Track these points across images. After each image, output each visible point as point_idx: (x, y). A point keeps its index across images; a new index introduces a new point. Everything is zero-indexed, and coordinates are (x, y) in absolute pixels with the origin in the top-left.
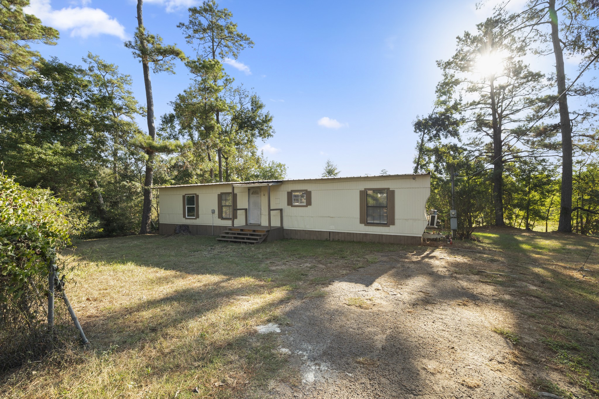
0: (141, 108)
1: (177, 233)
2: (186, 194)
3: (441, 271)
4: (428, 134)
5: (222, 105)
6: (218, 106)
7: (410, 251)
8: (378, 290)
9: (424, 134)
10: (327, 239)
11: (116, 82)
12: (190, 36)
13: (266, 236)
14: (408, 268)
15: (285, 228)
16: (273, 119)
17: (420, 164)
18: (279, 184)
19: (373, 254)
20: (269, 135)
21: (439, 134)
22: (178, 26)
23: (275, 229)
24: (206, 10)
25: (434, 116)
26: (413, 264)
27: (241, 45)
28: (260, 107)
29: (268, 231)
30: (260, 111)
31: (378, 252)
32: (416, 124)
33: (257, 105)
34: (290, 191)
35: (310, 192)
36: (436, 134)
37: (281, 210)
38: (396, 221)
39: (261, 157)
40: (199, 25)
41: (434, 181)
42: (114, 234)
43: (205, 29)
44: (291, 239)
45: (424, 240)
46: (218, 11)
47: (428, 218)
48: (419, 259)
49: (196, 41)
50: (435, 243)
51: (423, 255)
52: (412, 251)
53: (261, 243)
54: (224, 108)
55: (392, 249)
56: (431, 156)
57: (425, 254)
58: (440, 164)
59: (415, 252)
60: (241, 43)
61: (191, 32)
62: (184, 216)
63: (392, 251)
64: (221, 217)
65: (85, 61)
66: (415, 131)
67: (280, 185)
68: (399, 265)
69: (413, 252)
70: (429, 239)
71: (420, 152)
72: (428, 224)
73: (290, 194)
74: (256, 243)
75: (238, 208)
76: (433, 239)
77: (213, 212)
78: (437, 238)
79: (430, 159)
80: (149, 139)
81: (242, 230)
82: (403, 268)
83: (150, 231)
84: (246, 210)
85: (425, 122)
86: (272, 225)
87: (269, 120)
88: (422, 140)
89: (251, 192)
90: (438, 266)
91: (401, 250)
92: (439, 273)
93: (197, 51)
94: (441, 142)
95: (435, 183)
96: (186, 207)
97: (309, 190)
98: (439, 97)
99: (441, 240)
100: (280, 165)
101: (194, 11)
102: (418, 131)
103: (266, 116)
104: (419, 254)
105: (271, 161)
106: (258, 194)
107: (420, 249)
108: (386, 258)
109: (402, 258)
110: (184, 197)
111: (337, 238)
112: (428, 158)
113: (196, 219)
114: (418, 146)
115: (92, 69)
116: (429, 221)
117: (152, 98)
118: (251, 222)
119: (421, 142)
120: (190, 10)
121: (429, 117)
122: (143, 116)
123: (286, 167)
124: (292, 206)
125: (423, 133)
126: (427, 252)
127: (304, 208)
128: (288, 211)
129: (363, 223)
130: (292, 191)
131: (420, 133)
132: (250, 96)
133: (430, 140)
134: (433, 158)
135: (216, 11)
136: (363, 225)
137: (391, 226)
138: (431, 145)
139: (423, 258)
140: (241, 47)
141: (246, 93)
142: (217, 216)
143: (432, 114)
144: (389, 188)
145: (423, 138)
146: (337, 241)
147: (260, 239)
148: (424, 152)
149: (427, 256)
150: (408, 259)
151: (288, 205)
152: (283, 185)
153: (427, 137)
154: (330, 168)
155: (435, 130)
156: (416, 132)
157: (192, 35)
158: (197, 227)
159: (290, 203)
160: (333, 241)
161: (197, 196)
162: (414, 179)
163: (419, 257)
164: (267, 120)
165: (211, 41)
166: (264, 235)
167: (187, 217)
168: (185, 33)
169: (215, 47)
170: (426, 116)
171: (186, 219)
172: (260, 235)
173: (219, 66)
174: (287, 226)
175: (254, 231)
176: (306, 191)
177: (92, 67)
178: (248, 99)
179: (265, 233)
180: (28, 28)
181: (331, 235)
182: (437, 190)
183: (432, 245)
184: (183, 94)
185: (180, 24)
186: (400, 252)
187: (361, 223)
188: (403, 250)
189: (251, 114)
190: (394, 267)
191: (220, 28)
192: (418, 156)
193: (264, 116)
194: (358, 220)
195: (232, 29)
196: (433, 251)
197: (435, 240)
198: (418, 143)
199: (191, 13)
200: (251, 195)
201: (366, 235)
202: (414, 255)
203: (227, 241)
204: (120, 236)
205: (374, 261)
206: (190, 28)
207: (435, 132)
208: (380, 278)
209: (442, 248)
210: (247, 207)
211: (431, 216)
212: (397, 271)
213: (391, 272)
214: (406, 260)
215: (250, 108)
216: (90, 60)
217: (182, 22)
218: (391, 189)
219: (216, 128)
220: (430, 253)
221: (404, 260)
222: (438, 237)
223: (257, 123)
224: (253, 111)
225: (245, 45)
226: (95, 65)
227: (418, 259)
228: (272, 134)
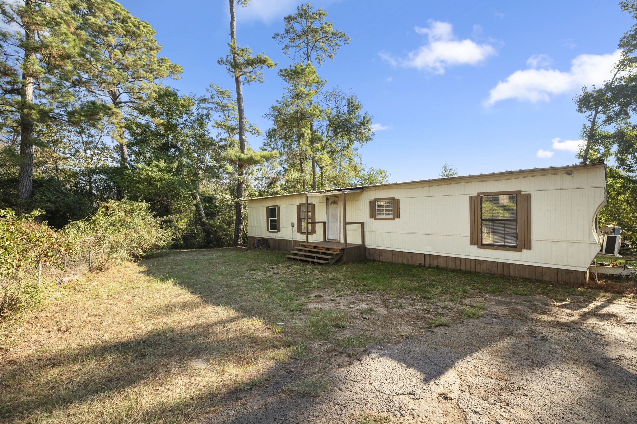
0: (250, 127)
1: (255, 248)
2: (269, 206)
3: (631, 359)
4: (605, 113)
5: (313, 110)
6: (308, 111)
7: (558, 297)
8: (446, 398)
9: (597, 113)
10: (420, 264)
11: (231, 105)
12: (286, 46)
13: (339, 256)
14: (544, 339)
15: (367, 246)
16: (372, 120)
17: (590, 158)
18: (359, 191)
19: (483, 297)
20: (368, 139)
21: (626, 111)
22: (273, 38)
23: (352, 248)
24: (301, 16)
25: (616, 84)
26: (557, 330)
27: (336, 44)
28: (357, 108)
29: (342, 250)
30: (357, 113)
31: (493, 292)
32: (580, 100)
33: (353, 107)
34: (372, 199)
35: (398, 201)
36: (620, 111)
37: (362, 224)
38: (534, 244)
39: (359, 164)
40: (293, 31)
41: (616, 183)
42: (211, 245)
43: (300, 35)
44: (374, 261)
45: (592, 277)
46: (313, 14)
47: (602, 239)
48: (576, 318)
49: (291, 51)
50: (617, 285)
51: (585, 310)
52: (562, 298)
53: (333, 265)
54: (314, 112)
55: (521, 290)
56: (610, 144)
57: (592, 306)
58: (629, 156)
59: (568, 301)
60: (337, 41)
61: (286, 41)
62: (268, 230)
63: (521, 295)
64: (300, 231)
65: (208, 91)
66: (580, 110)
67: (361, 193)
68: (524, 329)
69: (564, 301)
70: (601, 276)
71: (589, 141)
72: (601, 250)
73: (372, 204)
74: (325, 263)
75: (317, 221)
76: (613, 275)
77: (293, 225)
78: (621, 274)
79: (607, 149)
80: (238, 152)
81: (315, 247)
82: (530, 339)
83: (241, 244)
84: (324, 223)
85: (599, 95)
86: (348, 242)
87: (368, 122)
88: (594, 123)
89: (330, 201)
90: (620, 344)
91: (539, 294)
92: (624, 363)
93: (293, 60)
94: (630, 123)
95: (618, 185)
96: (270, 219)
97: (396, 198)
98: (627, 53)
99: (631, 279)
100: (380, 172)
101: (289, 19)
102: (584, 109)
103: (364, 117)
104: (576, 305)
105: (370, 168)
106: (337, 204)
107: (582, 294)
108: (503, 308)
109: (536, 310)
110: (267, 208)
111: (435, 263)
112: (605, 148)
113: (277, 232)
114: (585, 133)
115: (213, 97)
116: (602, 246)
117: (243, 111)
118: (330, 238)
119: (590, 125)
120: (286, 19)
121: (606, 85)
122: (253, 134)
123: (388, 173)
124: (376, 219)
125: (594, 112)
126: (597, 303)
127: (391, 221)
128: (372, 225)
129: (475, 244)
130: (375, 200)
131: (588, 113)
132: (346, 98)
133: (609, 120)
134: (615, 148)
135: (311, 14)
136: (476, 247)
137: (524, 251)
138: (611, 129)
139: (585, 316)
140: (337, 46)
141: (343, 96)
142: (297, 229)
143: (613, 82)
144: (520, 192)
145: (594, 120)
146: (434, 268)
147: (331, 259)
148: (597, 140)
149: (595, 314)
150: (549, 315)
151: (371, 217)
152: (364, 193)
153: (602, 117)
154: (447, 173)
155: (619, 105)
156: (582, 112)
157: (288, 45)
158: (279, 241)
159: (373, 215)
160: (430, 267)
161: (279, 208)
162: (569, 174)
163: (575, 312)
164: (365, 122)
165: (306, 46)
166: (336, 254)
167: (270, 230)
168: (280, 43)
169: (309, 52)
170: (600, 85)
171: (270, 232)
172: (332, 255)
173: (310, 69)
174: (370, 244)
175: (328, 249)
176: (393, 198)
177: (213, 95)
178: (344, 102)
179: (338, 252)
180: (158, 67)
181: (427, 259)
182: (623, 196)
183: (609, 289)
184: (276, 104)
185: (275, 34)
186: (537, 297)
187: (472, 243)
188: (543, 294)
189: (347, 117)
190: (511, 334)
191: (315, 31)
192: (585, 147)
193: (362, 118)
194: (468, 240)
195: (326, 28)
196: (610, 302)
197: (618, 278)
198: (585, 127)
199: (287, 22)
200: (330, 206)
201: (480, 262)
202: (565, 306)
203: (297, 259)
204: (217, 247)
205: (475, 315)
206: (285, 37)
207: (617, 108)
208: (468, 358)
209: (634, 297)
210: (325, 220)
211: (606, 236)
212: (514, 346)
213: (499, 345)
214: (545, 318)
215: (346, 110)
216: (212, 89)
217: (277, 32)
218: (523, 193)
219: (306, 134)
220: (603, 306)
221: (540, 316)
222: (625, 272)
223: (354, 126)
224: (350, 113)
225: (339, 43)
226: (215, 93)
227: (572, 319)
228: (371, 137)
